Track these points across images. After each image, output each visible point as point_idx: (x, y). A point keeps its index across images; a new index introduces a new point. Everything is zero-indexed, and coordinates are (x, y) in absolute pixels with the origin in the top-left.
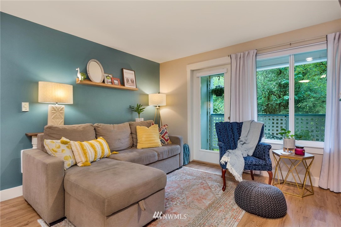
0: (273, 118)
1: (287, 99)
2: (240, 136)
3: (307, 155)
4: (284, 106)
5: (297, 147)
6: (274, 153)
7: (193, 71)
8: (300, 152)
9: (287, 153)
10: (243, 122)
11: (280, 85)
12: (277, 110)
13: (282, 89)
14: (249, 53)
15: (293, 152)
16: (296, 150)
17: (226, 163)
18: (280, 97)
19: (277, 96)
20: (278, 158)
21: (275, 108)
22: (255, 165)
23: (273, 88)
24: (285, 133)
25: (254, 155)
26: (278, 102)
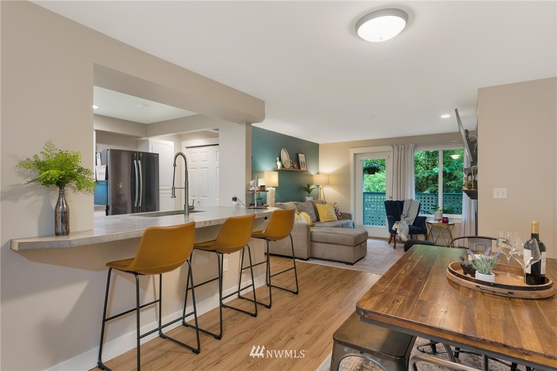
0: (421, 197)
1: (437, 172)
2: (402, 211)
3: (449, 223)
4: (432, 180)
5: (444, 218)
6: (428, 223)
7: (355, 154)
8: (445, 221)
9: (436, 222)
10: (403, 201)
11: (428, 153)
12: (424, 185)
13: (431, 158)
14: (408, 146)
15: (441, 221)
16: (443, 220)
17: (396, 229)
18: (428, 168)
19: (424, 166)
20: (430, 226)
21: (422, 182)
22: (416, 230)
23: (419, 156)
24: (436, 208)
25: (414, 224)
26: (426, 175)
